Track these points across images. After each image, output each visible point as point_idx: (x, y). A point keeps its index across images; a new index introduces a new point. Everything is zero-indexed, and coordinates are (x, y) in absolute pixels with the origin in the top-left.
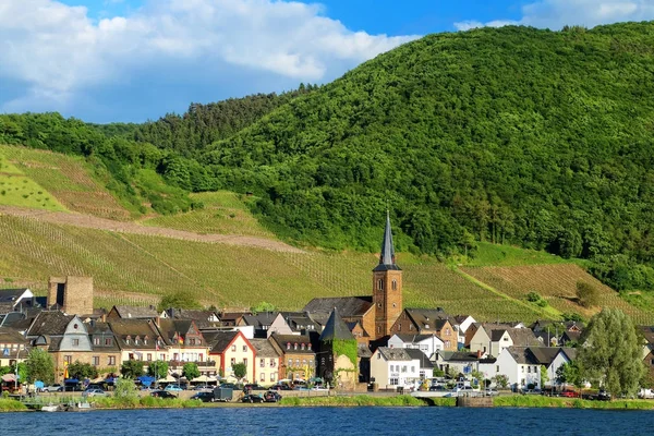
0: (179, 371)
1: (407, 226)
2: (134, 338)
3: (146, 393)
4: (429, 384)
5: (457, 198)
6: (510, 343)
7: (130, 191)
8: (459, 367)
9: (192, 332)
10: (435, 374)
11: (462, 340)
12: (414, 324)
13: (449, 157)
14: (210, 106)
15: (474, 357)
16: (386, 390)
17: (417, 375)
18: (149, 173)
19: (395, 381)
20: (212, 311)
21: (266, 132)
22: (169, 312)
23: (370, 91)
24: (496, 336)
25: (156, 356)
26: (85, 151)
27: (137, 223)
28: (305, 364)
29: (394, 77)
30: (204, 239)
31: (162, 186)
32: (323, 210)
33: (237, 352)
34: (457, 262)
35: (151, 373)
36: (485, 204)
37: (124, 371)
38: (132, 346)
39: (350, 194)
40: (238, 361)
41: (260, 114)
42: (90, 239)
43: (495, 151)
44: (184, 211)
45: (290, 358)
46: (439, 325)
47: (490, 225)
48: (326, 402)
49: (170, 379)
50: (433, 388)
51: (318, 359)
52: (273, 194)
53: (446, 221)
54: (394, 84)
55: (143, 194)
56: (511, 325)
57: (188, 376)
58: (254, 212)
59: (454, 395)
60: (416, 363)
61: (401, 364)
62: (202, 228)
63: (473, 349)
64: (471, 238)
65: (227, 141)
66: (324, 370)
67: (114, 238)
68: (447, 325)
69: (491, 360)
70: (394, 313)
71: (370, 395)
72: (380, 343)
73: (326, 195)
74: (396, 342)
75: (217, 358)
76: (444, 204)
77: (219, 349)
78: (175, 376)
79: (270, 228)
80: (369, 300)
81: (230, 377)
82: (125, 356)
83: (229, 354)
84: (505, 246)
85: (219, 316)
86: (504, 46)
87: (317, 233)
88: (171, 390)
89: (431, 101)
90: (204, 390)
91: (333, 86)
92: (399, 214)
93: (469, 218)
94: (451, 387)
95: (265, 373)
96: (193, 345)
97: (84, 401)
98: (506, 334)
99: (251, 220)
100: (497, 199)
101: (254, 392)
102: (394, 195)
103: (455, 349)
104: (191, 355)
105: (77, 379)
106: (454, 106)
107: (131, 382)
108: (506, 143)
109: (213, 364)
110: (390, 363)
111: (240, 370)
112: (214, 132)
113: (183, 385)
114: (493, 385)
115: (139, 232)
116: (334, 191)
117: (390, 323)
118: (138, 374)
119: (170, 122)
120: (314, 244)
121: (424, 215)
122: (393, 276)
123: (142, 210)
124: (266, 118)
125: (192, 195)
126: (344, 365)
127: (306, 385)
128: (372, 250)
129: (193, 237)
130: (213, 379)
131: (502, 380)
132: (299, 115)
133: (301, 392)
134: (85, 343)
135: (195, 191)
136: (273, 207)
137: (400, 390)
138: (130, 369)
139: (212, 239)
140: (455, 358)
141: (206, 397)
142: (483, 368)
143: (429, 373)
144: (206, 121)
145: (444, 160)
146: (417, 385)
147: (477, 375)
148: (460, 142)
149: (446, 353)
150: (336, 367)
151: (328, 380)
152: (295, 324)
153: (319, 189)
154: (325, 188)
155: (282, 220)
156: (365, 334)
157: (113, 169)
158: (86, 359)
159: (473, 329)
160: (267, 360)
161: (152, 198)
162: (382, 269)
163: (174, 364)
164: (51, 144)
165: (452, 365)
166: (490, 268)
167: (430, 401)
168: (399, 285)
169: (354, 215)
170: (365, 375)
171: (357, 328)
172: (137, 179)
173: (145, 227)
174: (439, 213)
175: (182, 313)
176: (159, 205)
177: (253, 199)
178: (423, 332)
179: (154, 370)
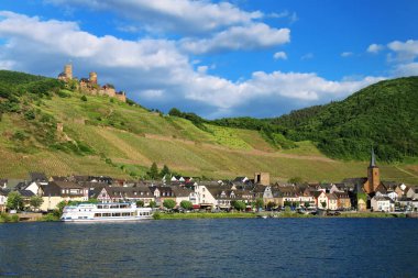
0: (303, 205)
1: (376, 151)
3: (294, 212)
5: (395, 140)
7: (274, 142)
8: (405, 203)
10: (395, 205)
11: (403, 193)
12: (385, 188)
13: (390, 125)
15: (410, 199)
16: (378, 212)
17: (389, 206)
18: (280, 136)
19: (380, 208)
21: (320, 119)
22: (295, 184)
25: (294, 199)
26: (258, 129)
27: (277, 153)
28: (347, 203)
29: (368, 97)
31: (285, 140)
32: (343, 146)
33: (323, 198)
34: (396, 164)
37: (285, 205)
38: (286, 196)
39: (353, 140)
40: (323, 201)
41: (316, 112)
42: (261, 159)
43: (409, 122)
44: (293, 148)
45: (342, 200)
46: (394, 188)
48: (356, 216)
49: (300, 207)
52: (324, 141)
57: (307, 204)
59: (405, 213)
60: (388, 201)
62: (300, 154)
63: (409, 196)
64: (401, 155)
65: (305, 123)
66: (354, 204)
67: (269, 158)
68: (397, 187)
69: (417, 200)
70: (376, 183)
71: (372, 213)
72: (372, 194)
74: (378, 194)
75: (315, 200)
76: (390, 143)
77: (315, 197)
79: (323, 153)
80: (366, 179)
81: (320, 207)
83: (319, 199)
84: (415, 157)
88: (301, 211)
90: (313, 211)
93: (400, 148)
95: (333, 205)
96: (306, 196)
97: (276, 215)
99: (317, 151)
101: (329, 212)
103: (401, 196)
104: (306, 199)
105: (270, 207)
106: (392, 106)
109: (314, 202)
110: (378, 201)
111: (324, 204)
112: (300, 120)
113: (305, 210)
115: (278, 156)
116: (347, 140)
117: (375, 187)
119: (284, 117)
121: (382, 147)
122: (375, 170)
123: (278, 148)
125: (295, 143)
126: (361, 202)
127: (348, 210)
129: (297, 157)
130: (314, 207)
132: (331, 112)
133: (347, 212)
134: (271, 195)
135: (296, 141)
136: (325, 146)
139: (303, 158)
140: (402, 199)
141: (314, 214)
143: (393, 205)
146: (389, 210)
147: (412, 206)
150: (358, 203)
151: (356, 208)
152: (339, 188)
157: (269, 135)
158: (272, 200)
159: (407, 189)
160: (333, 201)
161: (282, 144)
162: (371, 168)
163: (301, 202)
164: (247, 128)
165: (402, 202)
166: (409, 166)
167: (395, 215)
168: (378, 173)
170: (369, 204)
172: (276, 138)
173: (280, 154)
175: (300, 184)
176: (285, 147)
177: (317, 143)
178: (388, 191)
179: (295, 205)
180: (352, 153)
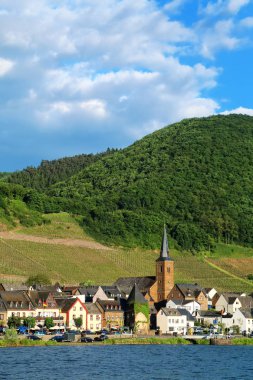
0: (42, 323)
1: (174, 233)
2: (15, 303)
3: (23, 337)
4: (192, 331)
5: (204, 216)
6: (240, 305)
7: (7, 213)
8: (210, 320)
9: (49, 299)
10: (196, 324)
11: (210, 303)
12: (181, 294)
13: (198, 191)
14: (54, 162)
15: (219, 314)
16: (167, 334)
17: (185, 325)
18: (18, 203)
19: (171, 329)
20: (57, 285)
21: (88, 177)
22: (34, 287)
23: (150, 153)
24: (231, 301)
25: (28, 314)
27: (11, 232)
28: (117, 318)
29: (164, 144)
30: (51, 242)
31: (26, 210)
32: (123, 224)
33: (77, 311)
34: (205, 255)
35: (26, 324)
36: (220, 220)
37: (9, 324)
38: (14, 308)
39: (138, 214)
40: (77, 317)
41: (84, 166)
43: (226, 188)
44: (39, 225)
45: (108, 315)
46: (196, 294)
47: (224, 233)
48: (131, 341)
49: (36, 328)
50: (195, 333)
51: (125, 315)
52: (93, 214)
53: (197, 230)
54: (164, 148)
55: (15, 215)
56: (239, 294)
57: (49, 323)
58: (81, 225)
59: (208, 337)
60: (184, 317)
61: (176, 318)
62: (51, 235)
63: (218, 309)
64: (213, 241)
65: (64, 182)
66: (130, 322)
68: (201, 294)
69: (229, 316)
70: (169, 287)
71: (157, 337)
72: (161, 305)
73: (125, 215)
74: (171, 304)
75: (64, 315)
76: (196, 220)
77: (66, 310)
78: (39, 326)
79: (91, 235)
80: (153, 279)
81: (72, 326)
82: (9, 314)
83: (71, 312)
84: (233, 245)
85: (62, 288)
86: (230, 126)
87: (119, 238)
88: (38, 335)
89: (187, 159)
90: (58, 334)
91: (128, 149)
92: (169, 226)
94: (206, 333)
95: (94, 324)
96: (50, 307)
98: (237, 300)
99: (79, 230)
100: (227, 217)
101: (87, 336)
102: (165, 215)
103: (206, 309)
104: (48, 313)
106: (200, 161)
107: (14, 330)
108: (232, 184)
109: (62, 318)
110: (169, 317)
111: (78, 322)
112: (56, 177)
113: (45, 332)
114: (231, 331)
115: (12, 238)
116: (129, 212)
117: (167, 293)
118: (18, 325)
119: (30, 171)
120: (117, 244)
121: (184, 227)
122: (168, 264)
123: (14, 225)
124: (87, 169)
125: (44, 215)
126: (141, 318)
127: (118, 331)
128: (153, 248)
129: (45, 240)
130: (62, 328)
131: (236, 329)
132: (107, 166)
133: (116, 336)
135: (46, 213)
136: (95, 223)
137: (175, 334)
138: (13, 322)
139: (56, 241)
140: (207, 314)
141: (59, 340)
142: (225, 321)
143: (192, 324)
144: (51, 171)
145: (195, 194)
146: (185, 331)
147: (221, 325)
148: (205, 183)
149: (202, 312)
150: (136, 320)
151: (132, 328)
152: (109, 293)
153: (120, 211)
154: (124, 211)
155: (98, 230)
156: (152, 300)
159: (217, 297)
160: (95, 316)
161: (20, 217)
162: (161, 259)
163: (39, 318)
165: (206, 319)
166: (224, 259)
167: (194, 342)
168: (172, 269)
169: (141, 226)
170: (153, 325)
171: (147, 295)
172: (11, 206)
174: (193, 226)
175: (42, 287)
176: (24, 222)
177: (80, 217)
178: (187, 299)
179: (27, 323)
180: (136, 235)
